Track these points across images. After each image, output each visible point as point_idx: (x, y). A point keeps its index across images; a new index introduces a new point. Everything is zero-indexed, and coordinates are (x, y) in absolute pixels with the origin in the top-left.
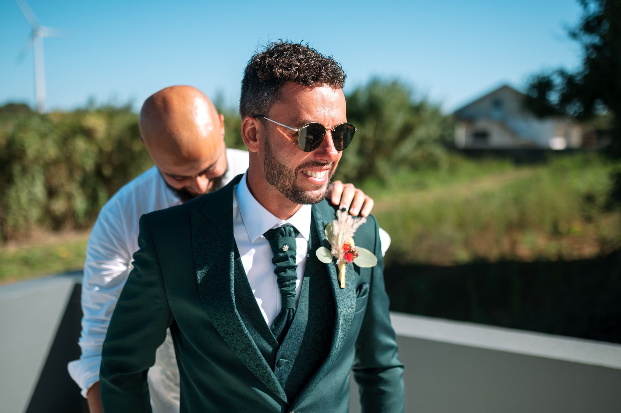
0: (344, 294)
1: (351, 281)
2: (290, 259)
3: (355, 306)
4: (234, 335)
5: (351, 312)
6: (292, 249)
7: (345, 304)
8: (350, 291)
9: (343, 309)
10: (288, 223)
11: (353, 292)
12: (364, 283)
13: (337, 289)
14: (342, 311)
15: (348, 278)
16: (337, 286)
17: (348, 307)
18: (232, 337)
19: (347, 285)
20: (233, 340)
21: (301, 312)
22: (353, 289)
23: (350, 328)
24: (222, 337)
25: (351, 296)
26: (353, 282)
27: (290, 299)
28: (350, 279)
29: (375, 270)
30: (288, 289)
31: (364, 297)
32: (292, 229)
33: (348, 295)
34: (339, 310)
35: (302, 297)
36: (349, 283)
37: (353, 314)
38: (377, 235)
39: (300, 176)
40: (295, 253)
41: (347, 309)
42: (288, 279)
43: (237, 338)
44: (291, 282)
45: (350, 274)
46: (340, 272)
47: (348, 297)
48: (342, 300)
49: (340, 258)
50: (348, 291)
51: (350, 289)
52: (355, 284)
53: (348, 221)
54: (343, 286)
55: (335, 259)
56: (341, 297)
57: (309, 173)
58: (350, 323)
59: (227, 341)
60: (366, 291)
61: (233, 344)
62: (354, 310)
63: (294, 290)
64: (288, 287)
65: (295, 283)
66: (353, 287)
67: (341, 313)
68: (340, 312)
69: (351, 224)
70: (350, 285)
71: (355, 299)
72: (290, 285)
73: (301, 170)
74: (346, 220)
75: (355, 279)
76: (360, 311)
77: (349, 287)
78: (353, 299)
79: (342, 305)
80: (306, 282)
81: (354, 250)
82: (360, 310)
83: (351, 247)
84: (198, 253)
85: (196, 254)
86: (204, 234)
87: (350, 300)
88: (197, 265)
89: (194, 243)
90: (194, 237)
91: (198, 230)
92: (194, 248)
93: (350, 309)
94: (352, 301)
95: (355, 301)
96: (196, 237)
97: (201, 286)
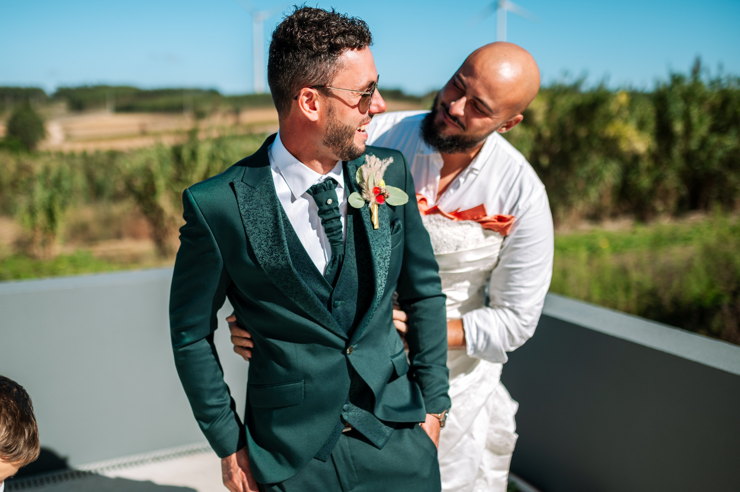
0: (378, 234)
1: (385, 220)
2: (335, 211)
3: (391, 243)
4: (294, 289)
5: (387, 249)
6: (335, 201)
7: (380, 243)
8: (384, 229)
9: (377, 248)
10: (329, 177)
11: (388, 230)
12: (397, 219)
13: (370, 231)
14: (377, 251)
15: (382, 217)
16: (370, 229)
17: (384, 246)
18: (291, 291)
19: (380, 224)
20: (292, 293)
21: (349, 257)
22: (387, 227)
23: (390, 264)
24: (282, 292)
25: (386, 234)
26: (387, 221)
27: (340, 246)
28: (384, 218)
29: (406, 206)
30: (336, 239)
31: (398, 233)
32: (331, 182)
33: (382, 234)
34: (373, 250)
35: (348, 243)
36: (383, 222)
37: (390, 250)
38: (407, 170)
40: (338, 204)
41: (382, 248)
42: (335, 229)
43: (296, 291)
44: (338, 231)
45: (383, 213)
46: (372, 214)
47: (383, 236)
48: (377, 240)
49: (371, 201)
50: (382, 230)
51: (384, 227)
52: (389, 222)
53: (377, 164)
54: (376, 227)
55: (367, 202)
56: (375, 238)
58: (389, 259)
59: (287, 294)
60: (399, 226)
61: (293, 296)
62: (391, 247)
63: (341, 238)
64: (336, 236)
65: (342, 231)
66: (388, 226)
67: (376, 253)
68: (374, 253)
69: (380, 166)
70: (385, 224)
71: (390, 236)
72: (338, 234)
74: (375, 164)
75: (389, 217)
76: (396, 247)
77: (383, 226)
78: (388, 237)
79: (377, 245)
80: (349, 228)
81: (384, 192)
82: (397, 245)
83: (381, 190)
84: (247, 220)
85: (245, 221)
86: (250, 201)
87: (385, 239)
88: (248, 230)
89: (242, 211)
90: (241, 205)
91: (243, 198)
92: (243, 215)
93: (386, 247)
94: (387, 239)
95: (390, 238)
96: (242, 205)
97: (255, 249)
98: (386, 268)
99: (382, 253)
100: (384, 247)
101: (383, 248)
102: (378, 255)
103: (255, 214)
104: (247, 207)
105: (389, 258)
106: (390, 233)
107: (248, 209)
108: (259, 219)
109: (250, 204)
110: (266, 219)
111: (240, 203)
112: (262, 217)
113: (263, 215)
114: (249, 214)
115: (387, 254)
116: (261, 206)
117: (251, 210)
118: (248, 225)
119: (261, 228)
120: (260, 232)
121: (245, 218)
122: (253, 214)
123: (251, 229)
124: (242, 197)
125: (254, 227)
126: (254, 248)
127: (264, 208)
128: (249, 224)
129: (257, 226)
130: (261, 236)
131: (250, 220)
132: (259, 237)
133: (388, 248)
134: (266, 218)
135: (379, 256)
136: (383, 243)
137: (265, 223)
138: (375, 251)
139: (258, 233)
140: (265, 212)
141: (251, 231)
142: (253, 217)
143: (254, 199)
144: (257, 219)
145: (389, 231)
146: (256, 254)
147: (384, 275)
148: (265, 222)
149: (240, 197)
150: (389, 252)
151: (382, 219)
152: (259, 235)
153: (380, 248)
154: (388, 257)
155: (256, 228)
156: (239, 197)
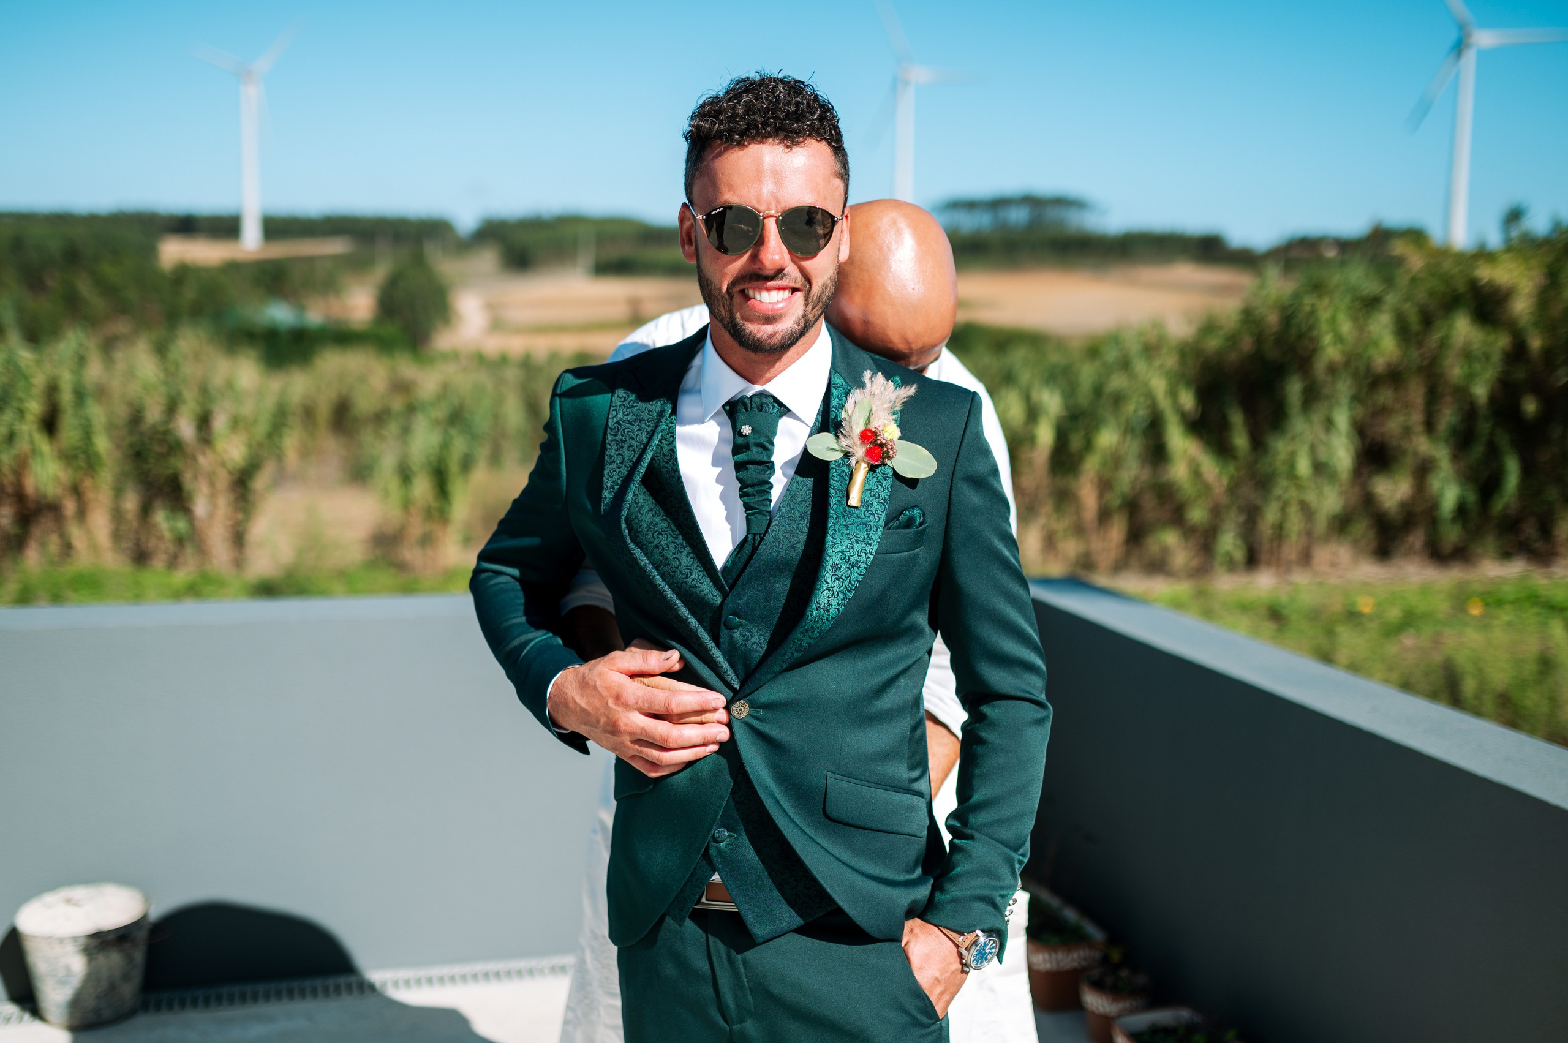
0: (853, 516)
2: (755, 449)
3: (878, 542)
5: (865, 550)
7: (852, 533)
8: (871, 514)
9: (842, 538)
12: (913, 507)
13: (836, 504)
14: (840, 543)
15: (872, 491)
16: (839, 501)
17: (858, 541)
19: (864, 503)
22: (878, 513)
23: (863, 579)
25: (872, 523)
26: (882, 503)
31: (906, 531)
32: (768, 400)
33: (863, 520)
36: (874, 501)
37: (871, 554)
39: (738, 299)
41: (853, 543)
42: (750, 482)
44: (758, 488)
45: (880, 487)
46: (853, 478)
47: (865, 524)
48: (847, 526)
49: (856, 455)
50: (865, 513)
51: (873, 511)
53: (887, 392)
54: (853, 502)
55: (846, 454)
56: (844, 520)
57: (751, 293)
58: (864, 571)
62: (875, 548)
66: (882, 511)
67: (834, 545)
71: (881, 529)
73: (741, 287)
74: (884, 391)
75: (891, 497)
77: (870, 507)
78: (874, 529)
79: (843, 533)
82: (895, 552)
83: (877, 435)
84: (612, 437)
85: (610, 437)
86: (628, 408)
87: (867, 530)
88: (608, 455)
89: (610, 420)
90: (613, 410)
91: (622, 400)
92: (610, 428)
93: (862, 545)
94: (872, 531)
95: (880, 533)
96: (616, 410)
97: (606, 490)
98: (850, 583)
99: (849, 551)
100: (858, 543)
101: (855, 544)
102: (837, 550)
103: (626, 430)
104: (620, 415)
105: (865, 568)
106: (881, 523)
107: (621, 419)
108: (629, 441)
109: (626, 413)
110: (638, 444)
111: (613, 407)
112: (633, 439)
113: (637, 435)
114: (618, 428)
115: (862, 559)
116: (640, 422)
117: (624, 424)
118: (610, 445)
119: (626, 458)
120: (622, 463)
121: (610, 434)
122: (624, 430)
123: (612, 454)
124: (620, 398)
125: (617, 453)
126: (605, 486)
127: (643, 426)
128: (612, 445)
129: (621, 453)
130: (621, 469)
131: (617, 438)
132: (618, 470)
133: (868, 548)
134: (638, 442)
135: (841, 554)
136: (859, 536)
137: (633, 450)
138: (835, 541)
139: (619, 464)
140: (641, 433)
141: (611, 457)
142: (622, 435)
143: (636, 406)
144: (626, 440)
145: (882, 519)
146: (603, 497)
147: (841, 596)
148: (635, 448)
149: (618, 396)
150: (868, 557)
151: (874, 495)
152: (619, 468)
153: (847, 541)
154: (862, 566)
155: (619, 454)
156: (616, 395)
